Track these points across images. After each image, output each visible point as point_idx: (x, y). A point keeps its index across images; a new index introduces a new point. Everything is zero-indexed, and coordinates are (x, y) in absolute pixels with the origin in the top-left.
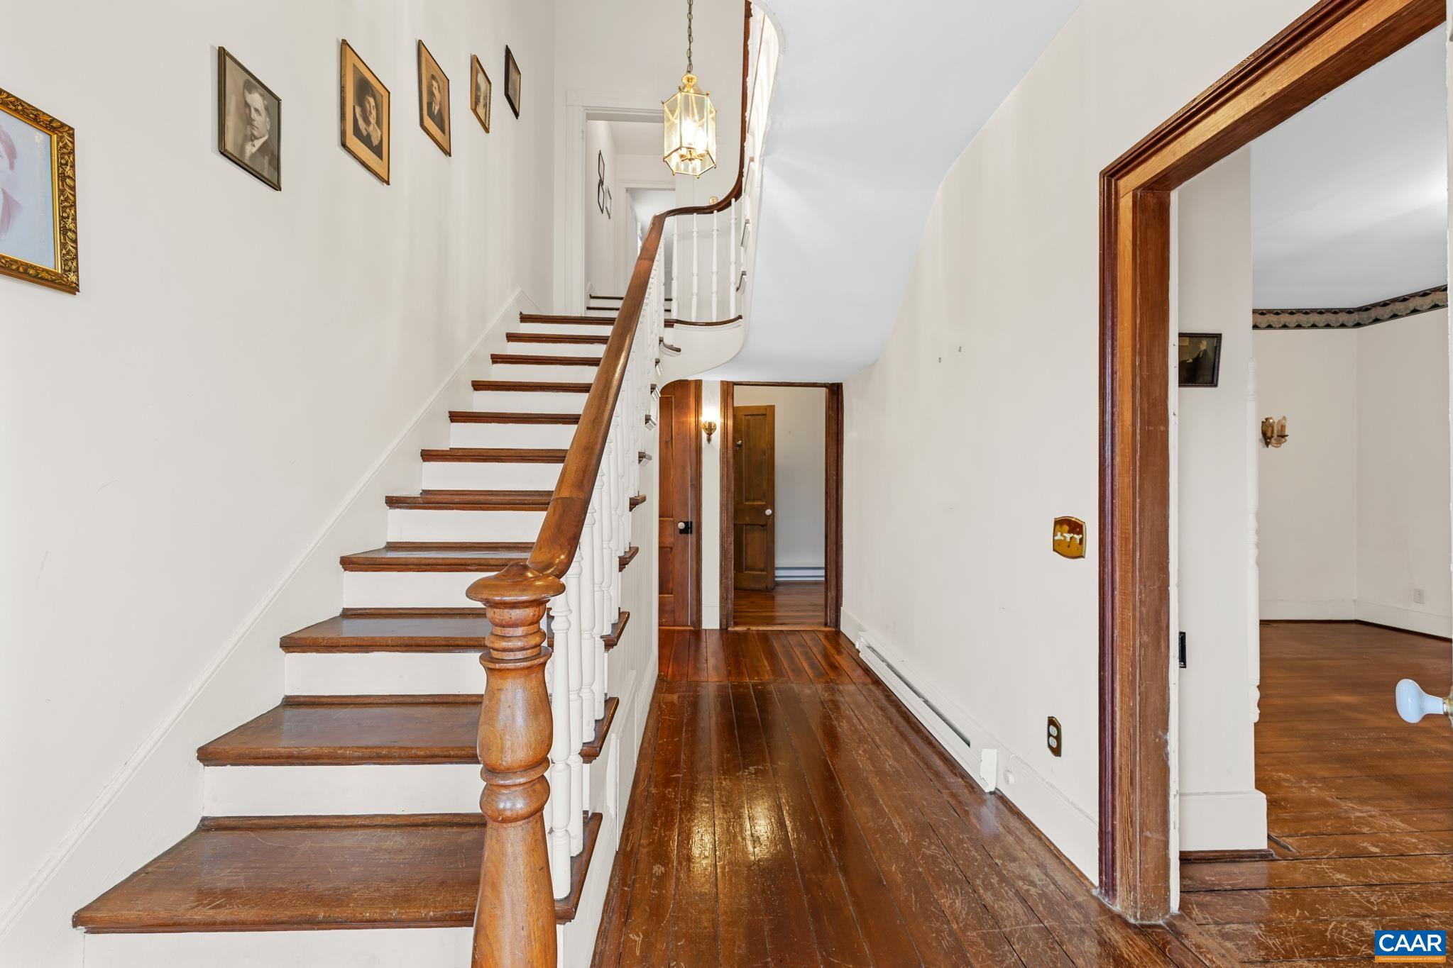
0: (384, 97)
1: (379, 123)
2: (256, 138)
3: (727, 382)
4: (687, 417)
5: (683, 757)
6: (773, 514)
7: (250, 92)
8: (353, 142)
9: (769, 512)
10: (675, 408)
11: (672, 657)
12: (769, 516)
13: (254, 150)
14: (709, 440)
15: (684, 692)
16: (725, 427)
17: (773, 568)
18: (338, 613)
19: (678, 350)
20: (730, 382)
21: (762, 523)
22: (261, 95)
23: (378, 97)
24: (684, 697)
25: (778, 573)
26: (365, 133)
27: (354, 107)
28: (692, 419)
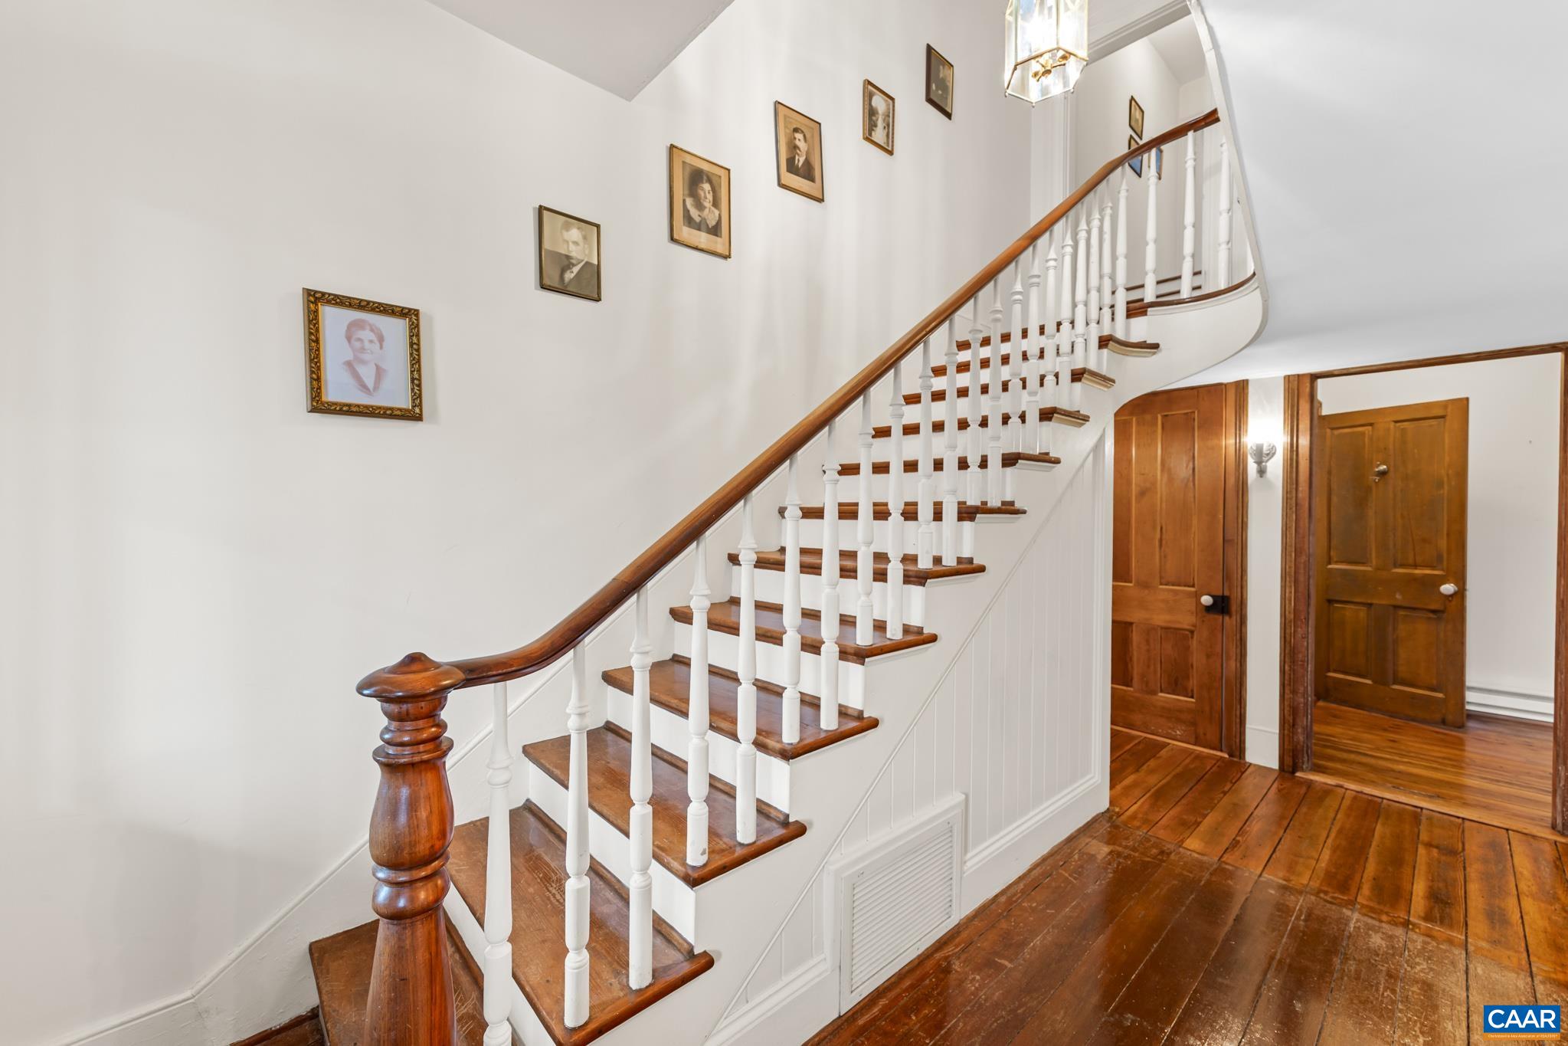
0: (723, 178)
1: (716, 204)
2: (574, 265)
3: (1298, 375)
4: (1220, 439)
5: (1037, 941)
6: (1460, 594)
7: (567, 230)
8: (685, 233)
9: (1448, 588)
10: (1199, 428)
11: (1153, 790)
12: (1451, 596)
13: (573, 275)
14: (1262, 472)
15: (1126, 847)
16: (1293, 450)
17: (1460, 686)
18: (668, 657)
19: (1156, 346)
20: (1304, 375)
21: (1432, 607)
22: (579, 229)
23: (714, 179)
24: (1119, 854)
25: (1470, 696)
26: (698, 219)
27: (684, 201)
28: (1231, 441)
